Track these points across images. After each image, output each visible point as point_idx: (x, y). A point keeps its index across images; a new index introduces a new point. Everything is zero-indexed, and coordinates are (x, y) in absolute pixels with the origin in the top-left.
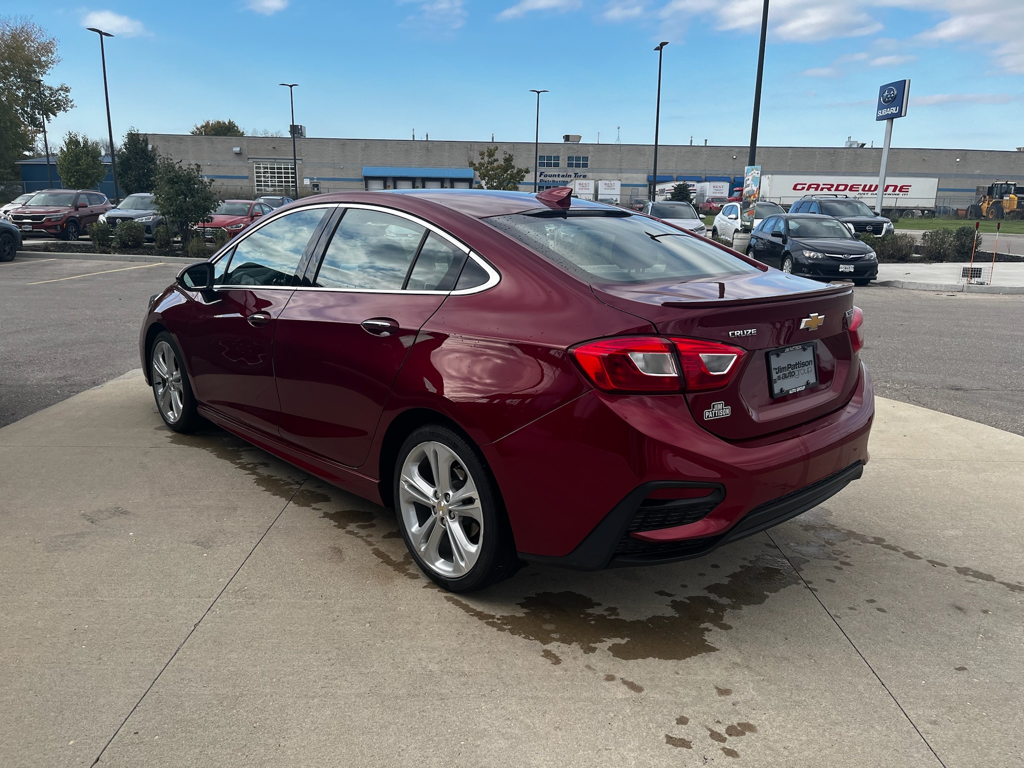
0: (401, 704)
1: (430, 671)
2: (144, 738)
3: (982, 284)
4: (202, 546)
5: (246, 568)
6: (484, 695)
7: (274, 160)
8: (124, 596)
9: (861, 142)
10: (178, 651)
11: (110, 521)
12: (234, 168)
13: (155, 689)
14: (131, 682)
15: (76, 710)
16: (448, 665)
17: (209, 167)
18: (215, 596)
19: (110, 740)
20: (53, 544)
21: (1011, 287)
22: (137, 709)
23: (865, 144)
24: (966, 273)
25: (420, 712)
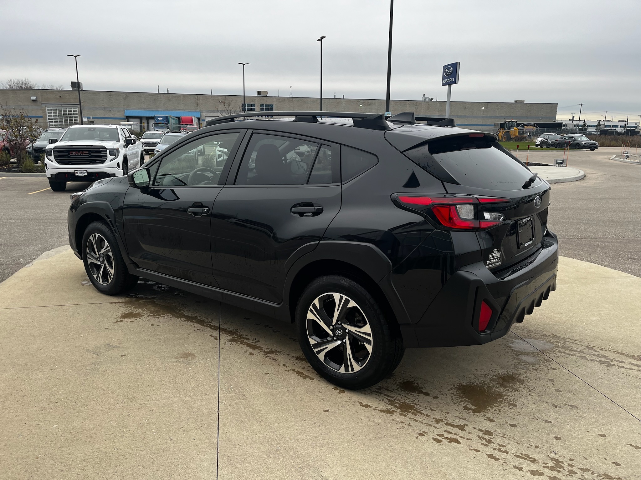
1: (378, 423)
4: (184, 363)
5: (222, 374)
7: (60, 105)
8: (157, 399)
9: (430, 97)
10: (218, 429)
12: (33, 111)
13: (221, 453)
14: (203, 451)
18: (216, 393)
20: (82, 372)
23: (433, 99)
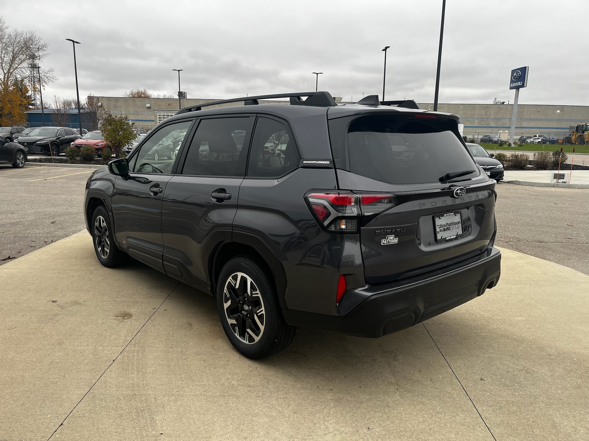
0: (216, 400)
1: (233, 384)
2: (85, 414)
3: (565, 183)
4: (119, 321)
5: (141, 332)
6: (259, 396)
7: (168, 111)
8: (78, 346)
9: (502, 101)
10: (104, 373)
11: (71, 308)
12: (147, 116)
13: (91, 391)
14: (80, 388)
15: (51, 401)
16: (242, 381)
17: (133, 115)
18: (124, 346)
19: (68, 415)
20: (42, 320)
21: (582, 185)
22: (82, 400)
23: (505, 102)
24: (556, 176)
25: (225, 404)
